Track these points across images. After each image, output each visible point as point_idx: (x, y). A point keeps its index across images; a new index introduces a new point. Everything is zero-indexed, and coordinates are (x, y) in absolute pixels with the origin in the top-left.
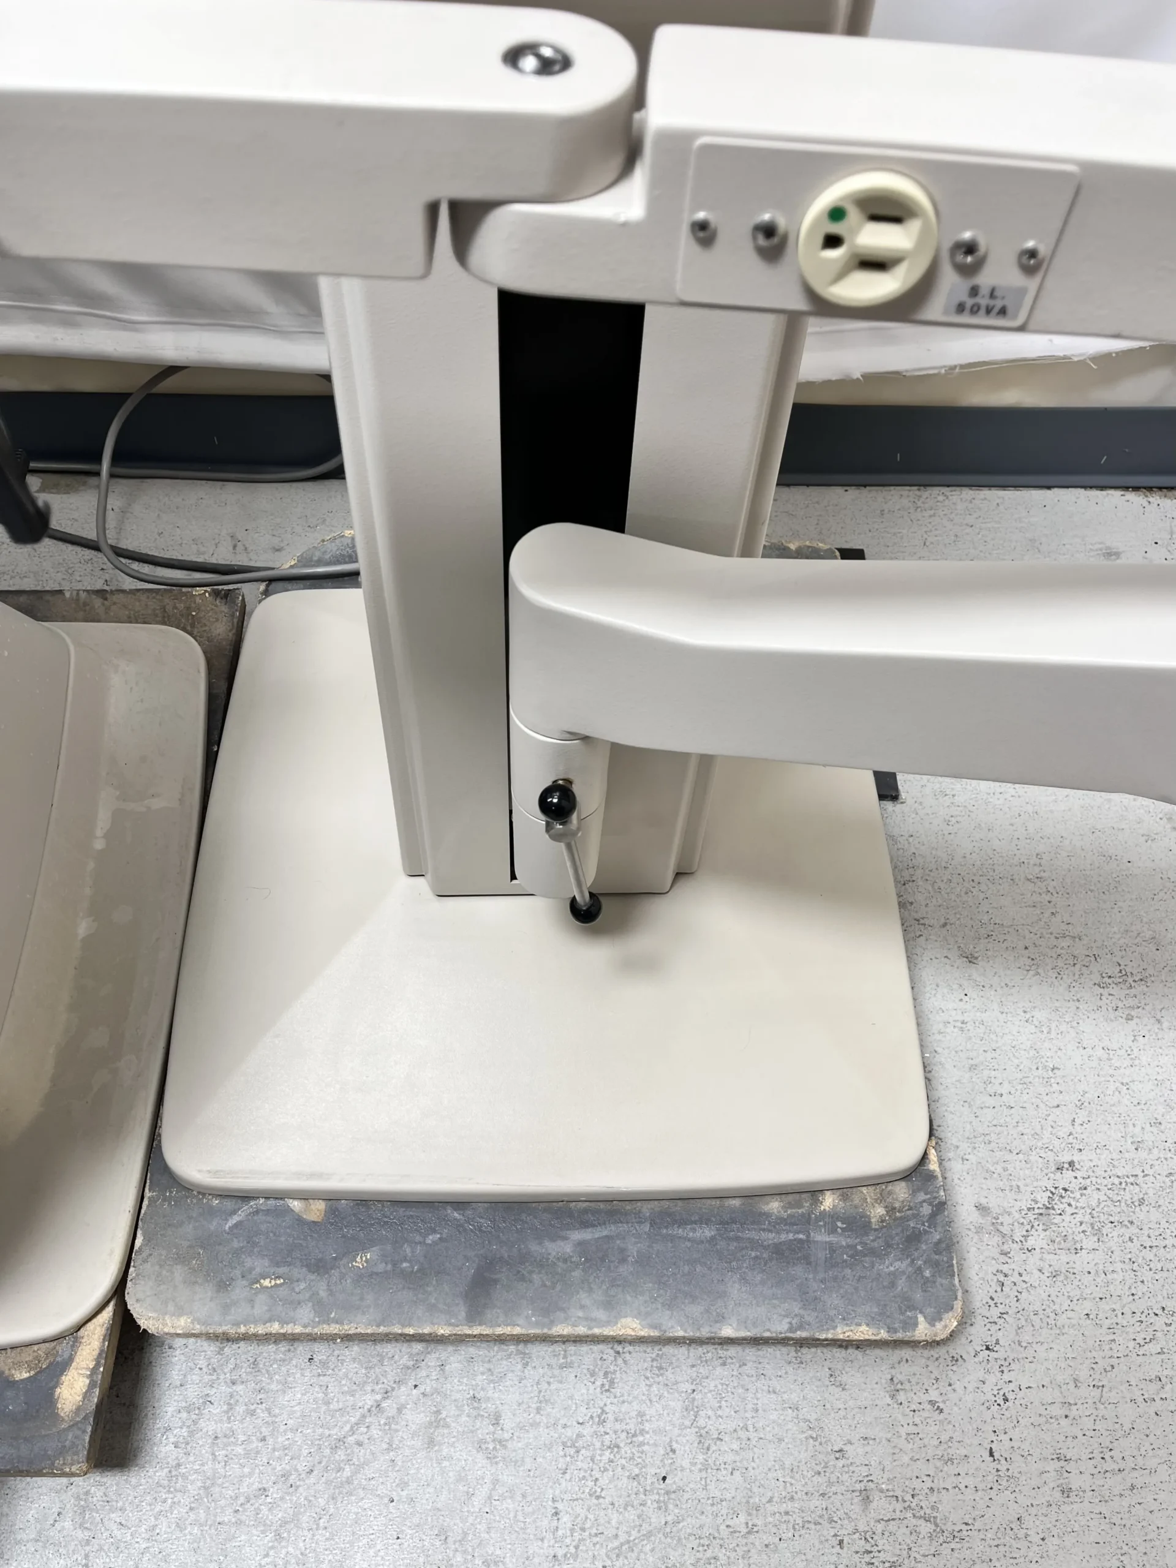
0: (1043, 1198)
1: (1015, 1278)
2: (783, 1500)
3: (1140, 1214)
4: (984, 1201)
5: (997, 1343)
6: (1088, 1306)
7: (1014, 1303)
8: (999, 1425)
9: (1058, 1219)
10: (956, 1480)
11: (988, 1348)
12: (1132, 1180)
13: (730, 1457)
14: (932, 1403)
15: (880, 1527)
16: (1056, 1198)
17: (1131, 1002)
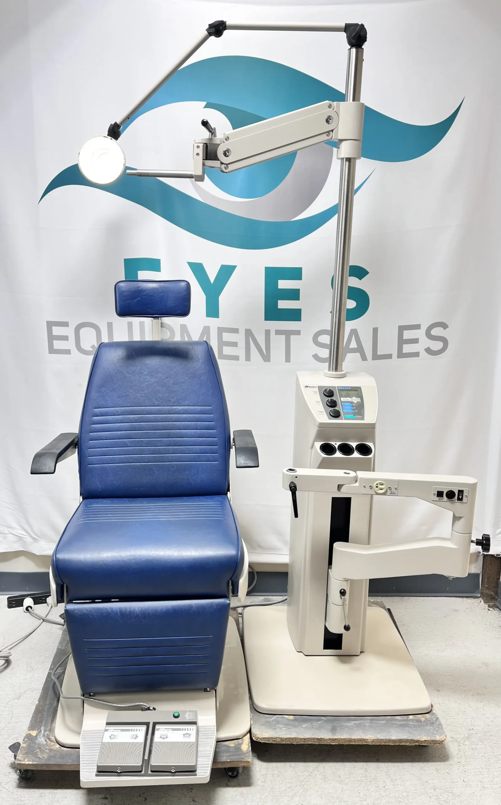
0: (467, 735)
1: (463, 750)
2: (414, 790)
3: (492, 738)
4: (452, 736)
5: (461, 761)
6: (482, 755)
7: (463, 754)
8: (464, 776)
9: (471, 739)
10: (456, 786)
11: (459, 762)
12: (488, 732)
13: (399, 783)
14: (447, 772)
15: (439, 795)
16: (470, 735)
17: (481, 699)
